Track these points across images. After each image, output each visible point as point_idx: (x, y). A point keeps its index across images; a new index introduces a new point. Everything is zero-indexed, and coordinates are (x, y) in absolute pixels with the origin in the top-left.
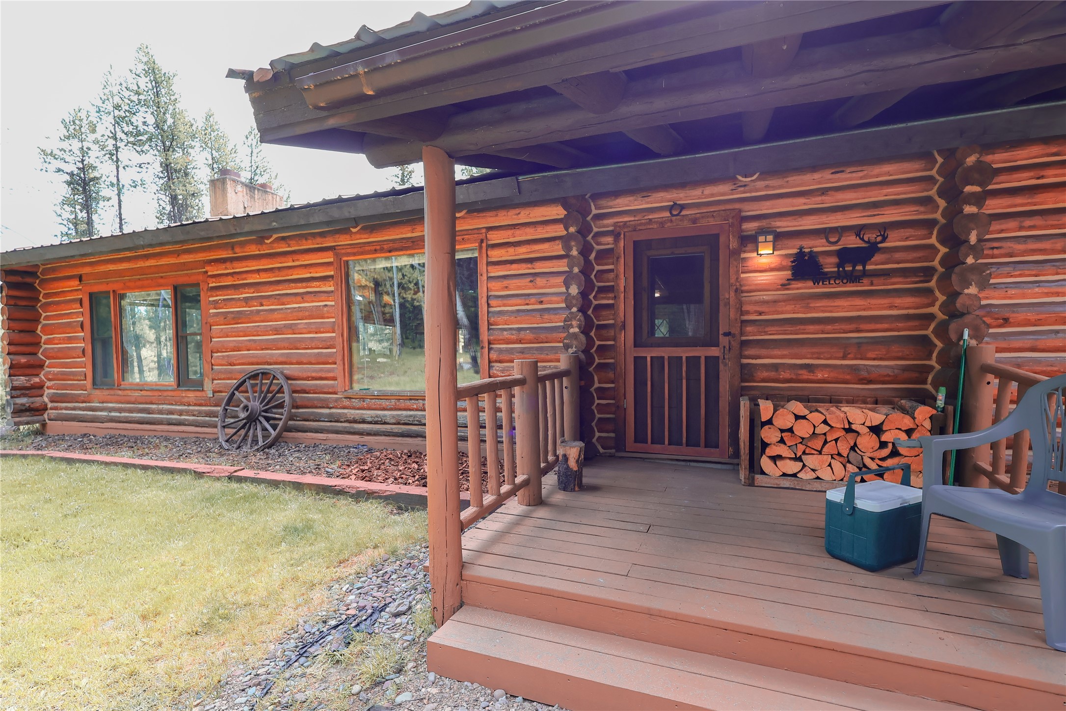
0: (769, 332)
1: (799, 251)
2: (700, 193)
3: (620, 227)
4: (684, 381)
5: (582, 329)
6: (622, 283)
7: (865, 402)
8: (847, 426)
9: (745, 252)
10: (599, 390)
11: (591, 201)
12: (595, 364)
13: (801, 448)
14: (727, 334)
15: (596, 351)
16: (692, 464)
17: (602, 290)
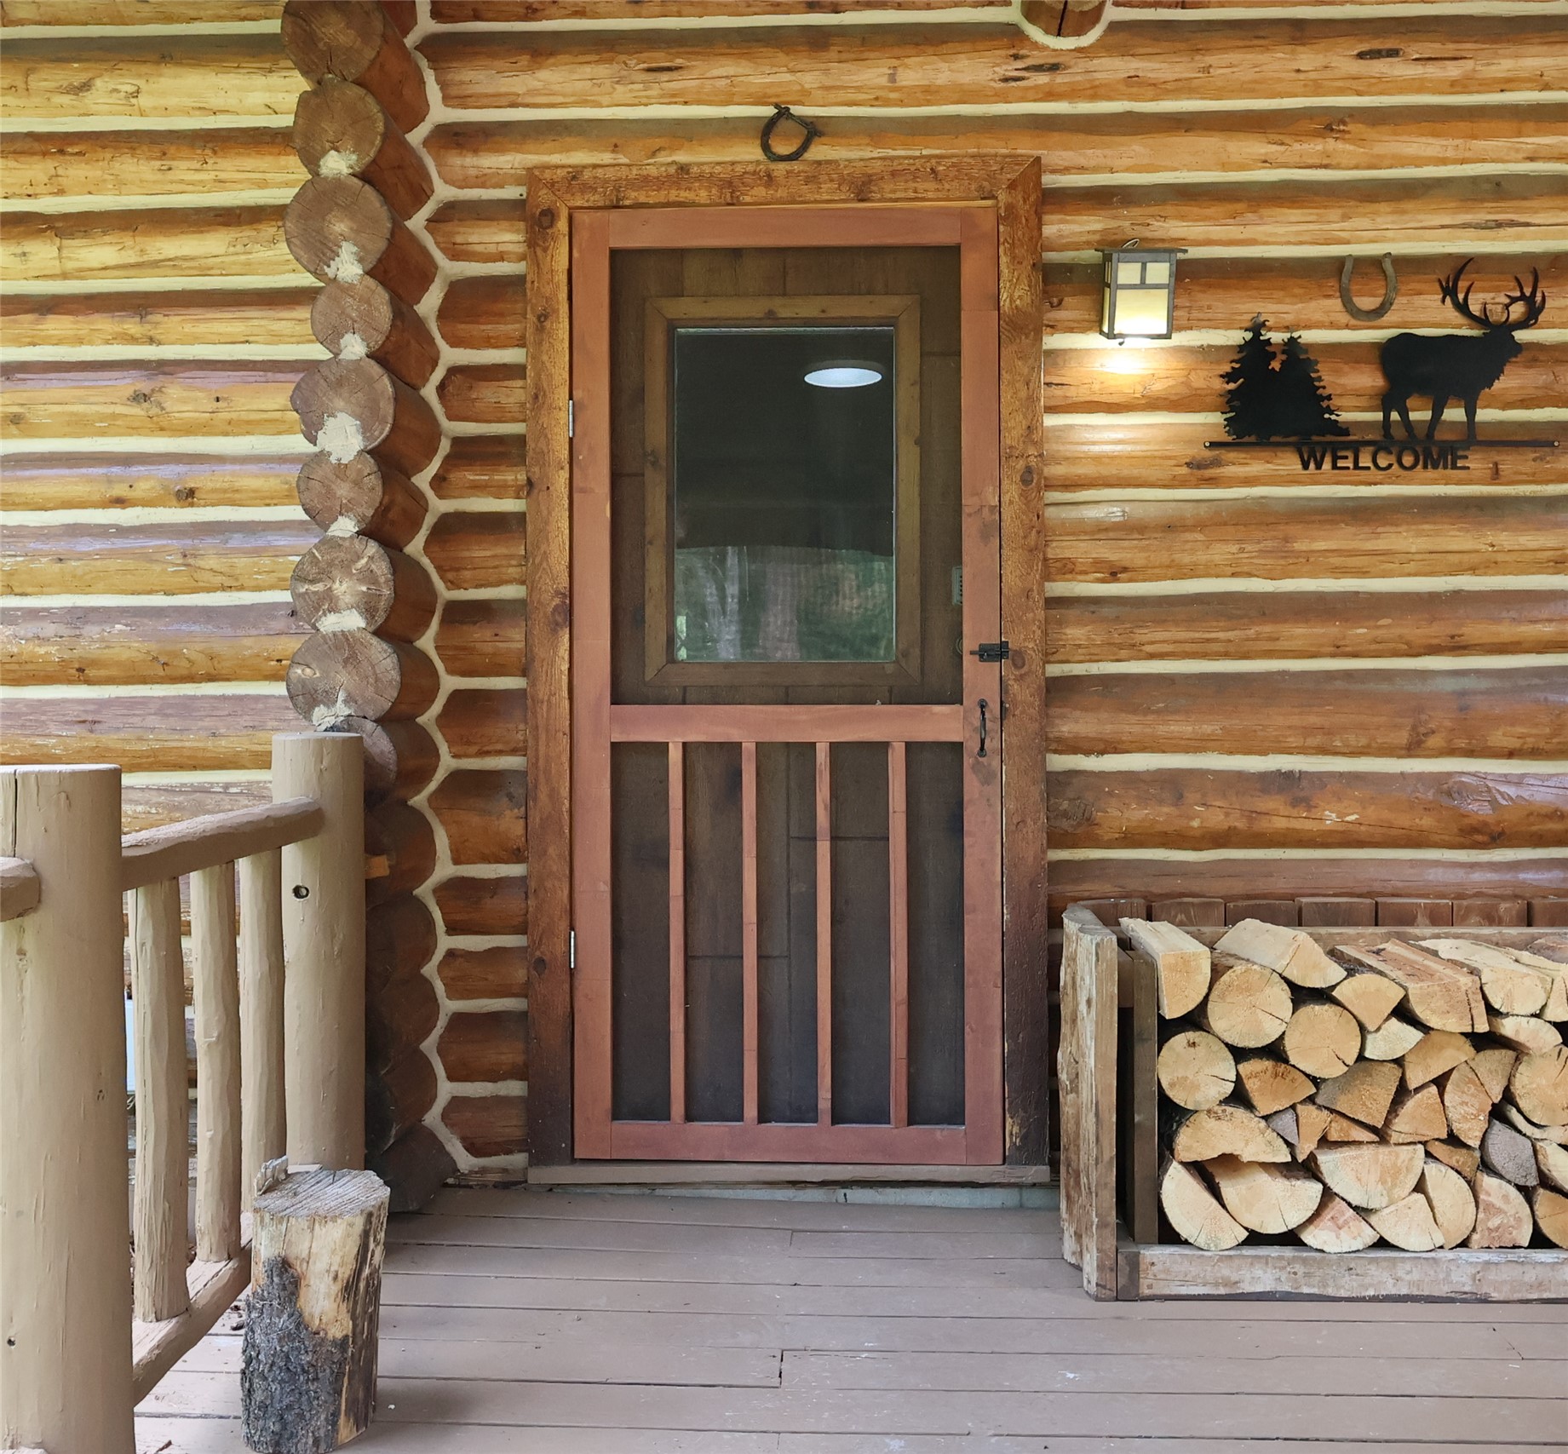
0: (1149, 649)
1: (1249, 336)
2: (884, 81)
3: (552, 185)
4: (824, 848)
5: (380, 619)
6: (561, 426)
7: (1491, 919)
8: (1482, 1027)
9: (1053, 328)
10: (454, 890)
11: (423, 63)
12: (440, 776)
13: (1313, 1118)
14: (994, 653)
15: (443, 719)
16: (857, 1195)
17: (468, 452)
